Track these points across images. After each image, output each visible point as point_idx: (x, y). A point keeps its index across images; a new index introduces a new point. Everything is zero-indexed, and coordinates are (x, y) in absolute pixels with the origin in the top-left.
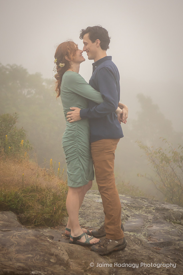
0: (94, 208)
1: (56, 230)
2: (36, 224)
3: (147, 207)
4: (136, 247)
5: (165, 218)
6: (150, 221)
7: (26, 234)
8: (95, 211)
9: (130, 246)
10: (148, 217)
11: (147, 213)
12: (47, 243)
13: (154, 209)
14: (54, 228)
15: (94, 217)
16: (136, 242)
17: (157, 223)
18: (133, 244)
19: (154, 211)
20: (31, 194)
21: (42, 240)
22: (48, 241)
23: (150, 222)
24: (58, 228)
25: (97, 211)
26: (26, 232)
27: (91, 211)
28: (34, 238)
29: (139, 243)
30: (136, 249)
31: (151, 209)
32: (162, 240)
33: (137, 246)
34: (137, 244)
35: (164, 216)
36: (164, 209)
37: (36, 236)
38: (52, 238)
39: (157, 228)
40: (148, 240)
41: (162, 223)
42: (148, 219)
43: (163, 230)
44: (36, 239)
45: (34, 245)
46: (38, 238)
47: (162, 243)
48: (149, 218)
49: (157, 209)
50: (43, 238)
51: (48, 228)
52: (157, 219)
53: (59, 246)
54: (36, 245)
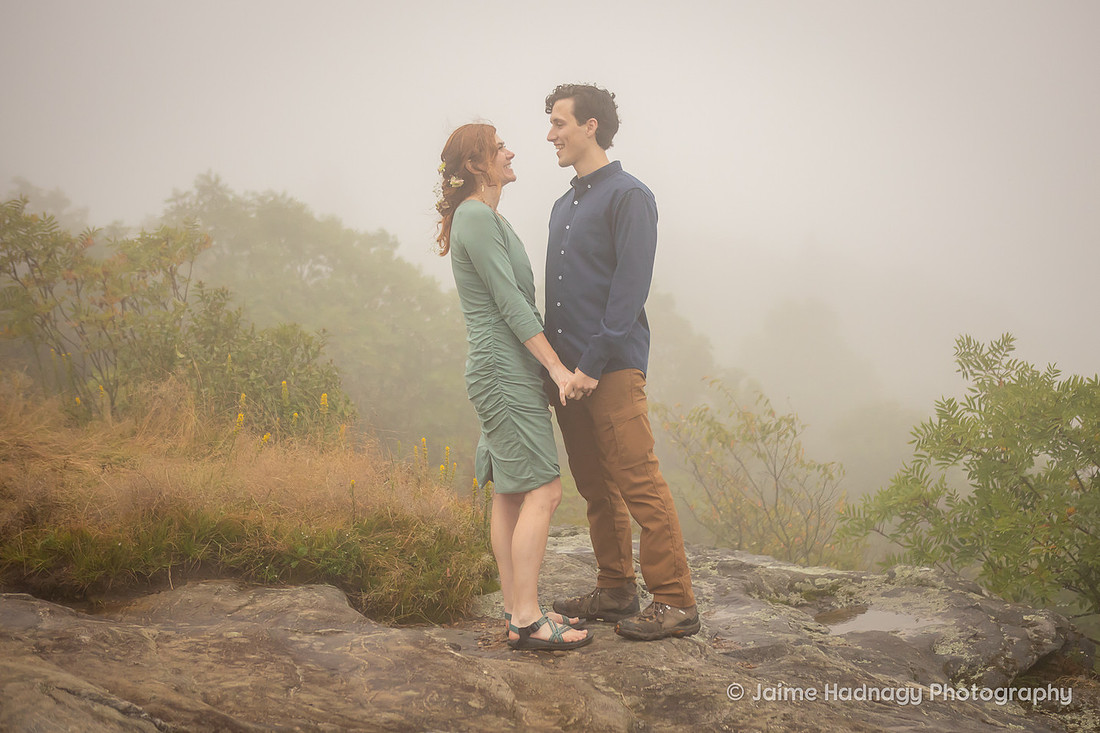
0: (554, 569)
1: (458, 631)
2: (402, 616)
3: (694, 561)
4: (692, 664)
5: (748, 591)
6: (708, 598)
7: (386, 639)
8: (558, 576)
9: (673, 662)
10: (701, 588)
11: (697, 578)
12: (450, 661)
13: (713, 568)
14: (450, 625)
15: (556, 592)
16: (690, 650)
17: (727, 603)
18: (681, 655)
19: (715, 572)
20: (381, 535)
21: (434, 652)
22: (452, 656)
23: (707, 600)
24: (461, 627)
25: (564, 576)
26: (383, 634)
27: (545, 577)
28: (411, 648)
29: (696, 653)
30: (693, 667)
31: (707, 566)
32: (751, 645)
33: (692, 659)
34: (691, 654)
35: (745, 585)
36: (742, 566)
37: (415, 644)
38: (457, 648)
39: (732, 616)
40: (715, 648)
41: (742, 603)
42: (701, 594)
43: (750, 619)
44: (418, 651)
45: (416, 666)
46: (423, 648)
47: (757, 650)
48: (704, 591)
49: (724, 568)
50: (435, 648)
51: (433, 626)
52: (727, 592)
53: (484, 666)
54: (421, 666)
